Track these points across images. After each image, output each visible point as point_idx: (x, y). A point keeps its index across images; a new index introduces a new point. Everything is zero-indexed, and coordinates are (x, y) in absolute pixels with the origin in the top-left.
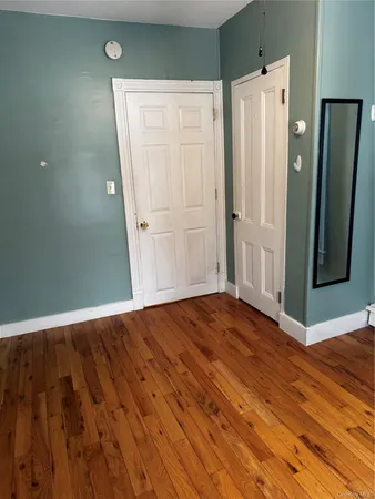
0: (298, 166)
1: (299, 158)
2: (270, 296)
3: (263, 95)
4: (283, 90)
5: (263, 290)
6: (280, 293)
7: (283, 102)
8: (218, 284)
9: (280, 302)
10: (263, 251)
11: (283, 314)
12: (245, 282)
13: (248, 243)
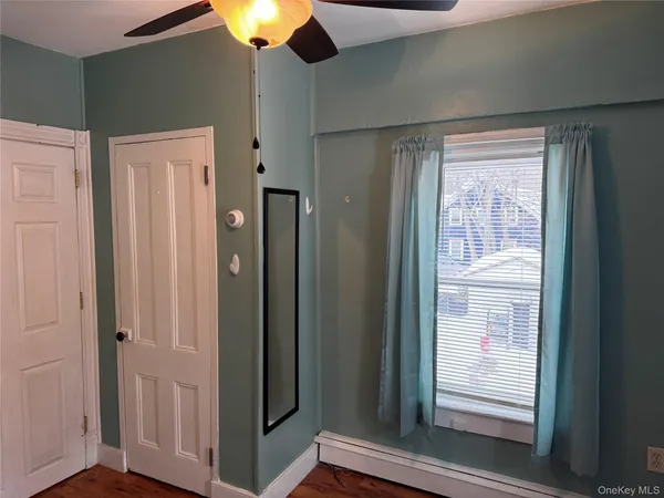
0: (235, 267)
1: (236, 256)
2: (192, 456)
3: (170, 168)
4: (206, 168)
5: (179, 451)
6: (211, 451)
7: (206, 182)
8: (85, 454)
9: (211, 464)
10: (177, 390)
11: (217, 482)
12: (141, 439)
13: (144, 378)
